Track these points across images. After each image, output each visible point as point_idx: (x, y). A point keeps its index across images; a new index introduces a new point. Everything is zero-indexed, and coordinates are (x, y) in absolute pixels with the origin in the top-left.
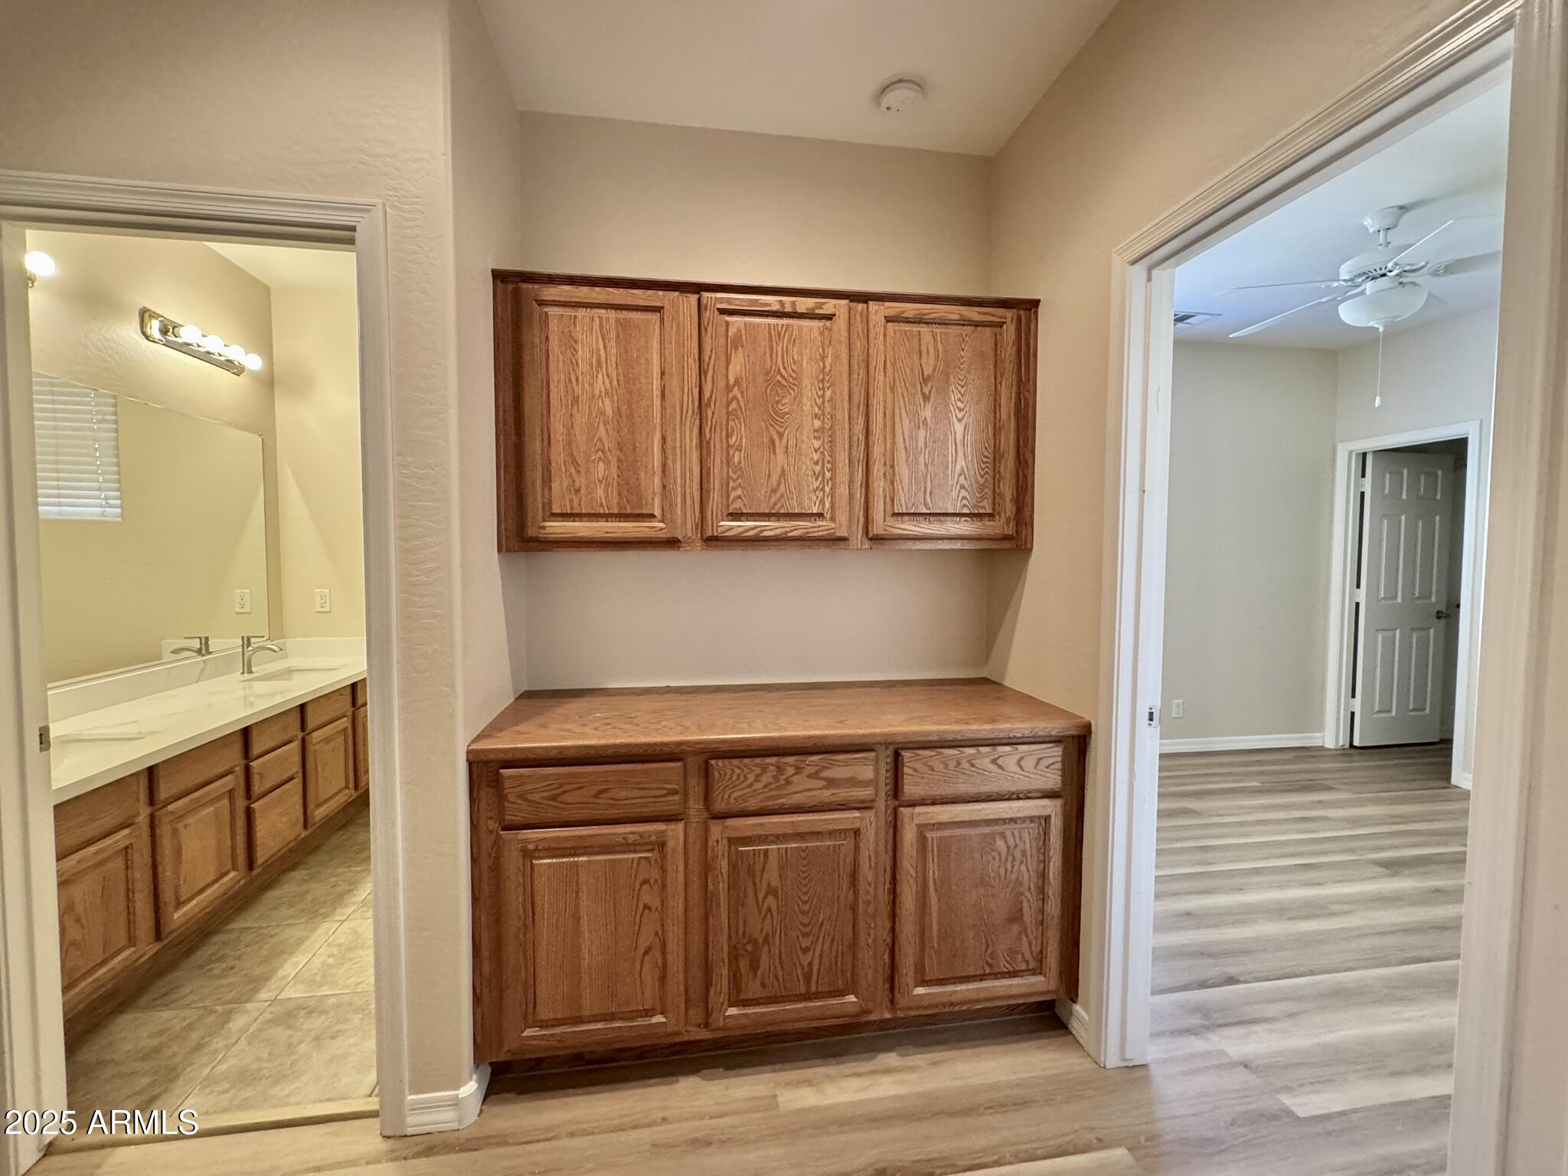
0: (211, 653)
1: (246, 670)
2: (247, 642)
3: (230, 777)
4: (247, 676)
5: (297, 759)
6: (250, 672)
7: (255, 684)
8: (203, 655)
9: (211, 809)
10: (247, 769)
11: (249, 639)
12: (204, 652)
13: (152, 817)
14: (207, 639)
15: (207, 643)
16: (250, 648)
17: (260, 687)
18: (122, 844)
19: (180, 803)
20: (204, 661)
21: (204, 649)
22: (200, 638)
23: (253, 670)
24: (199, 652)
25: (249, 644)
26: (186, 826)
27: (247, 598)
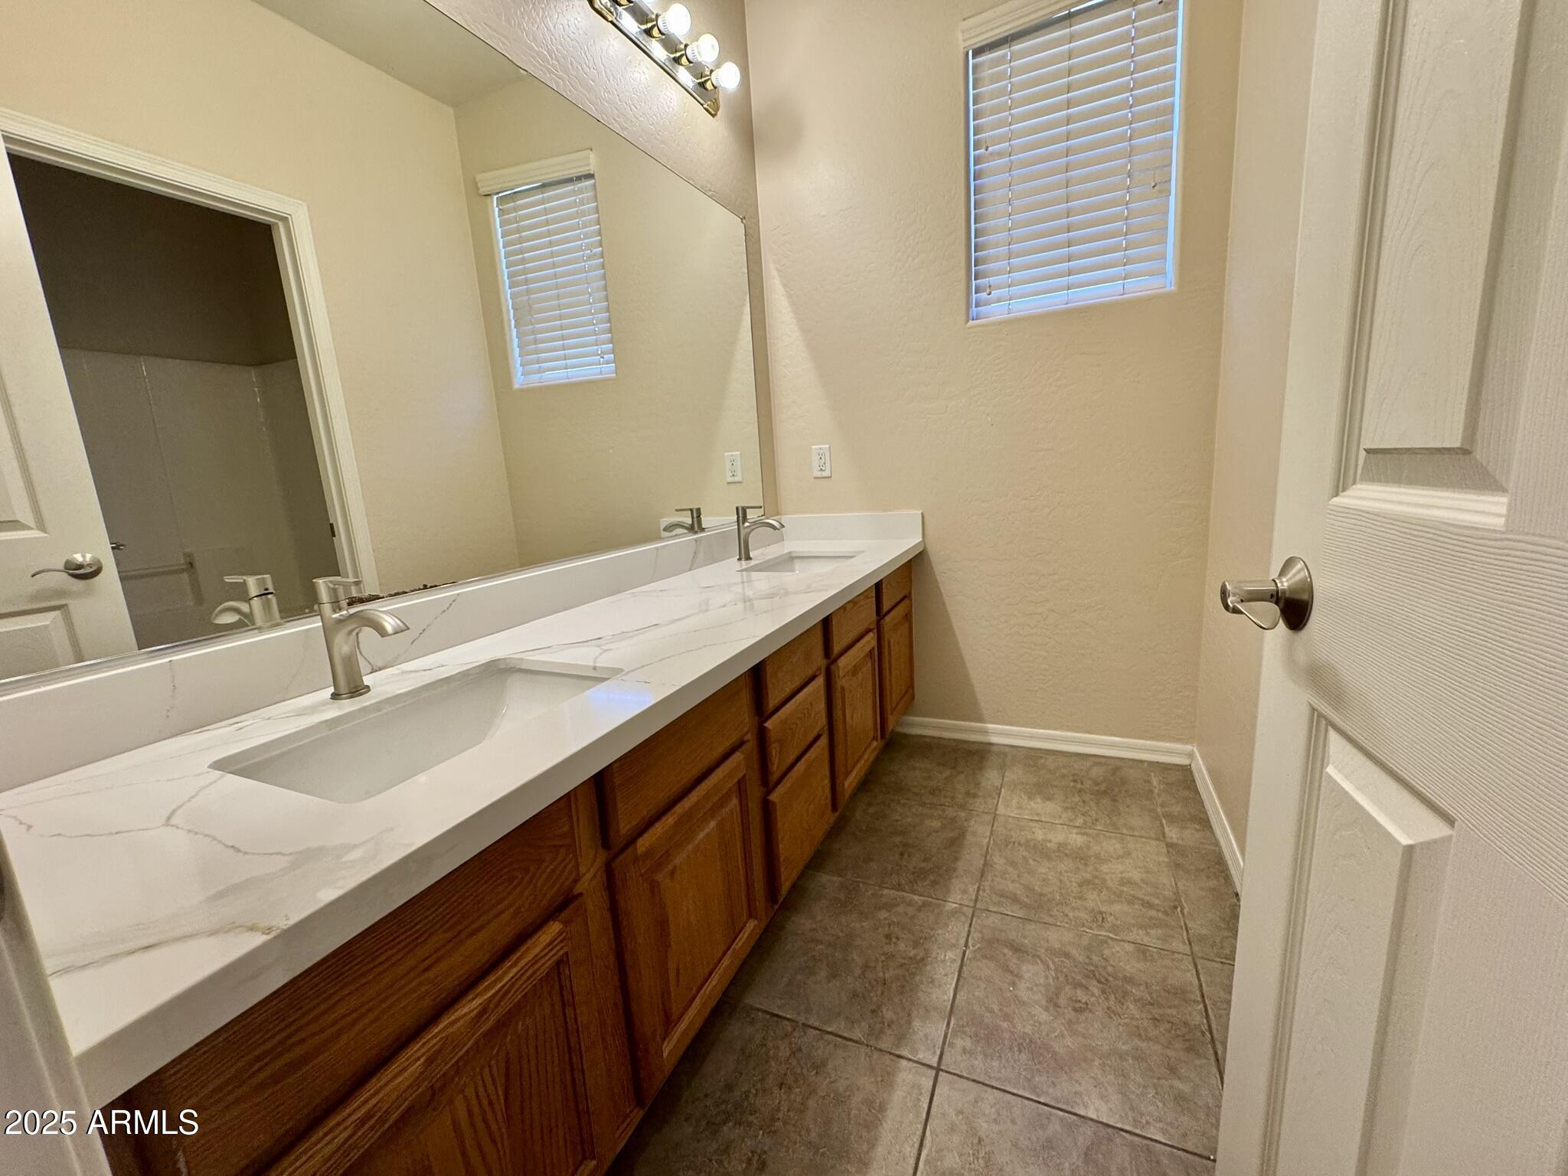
0: (703, 530)
1: (743, 556)
2: (742, 514)
3: (738, 756)
4: (744, 564)
5: (821, 706)
6: (748, 558)
7: (755, 575)
8: (696, 533)
9: (713, 824)
10: (762, 734)
11: (744, 510)
12: (696, 529)
13: (609, 870)
14: (698, 510)
15: (699, 516)
16: (747, 524)
17: (762, 582)
18: (548, 963)
19: (658, 829)
20: (696, 540)
21: (696, 526)
22: (691, 510)
23: (752, 554)
24: (691, 529)
25: (745, 519)
26: (673, 873)
27: (738, 463)
